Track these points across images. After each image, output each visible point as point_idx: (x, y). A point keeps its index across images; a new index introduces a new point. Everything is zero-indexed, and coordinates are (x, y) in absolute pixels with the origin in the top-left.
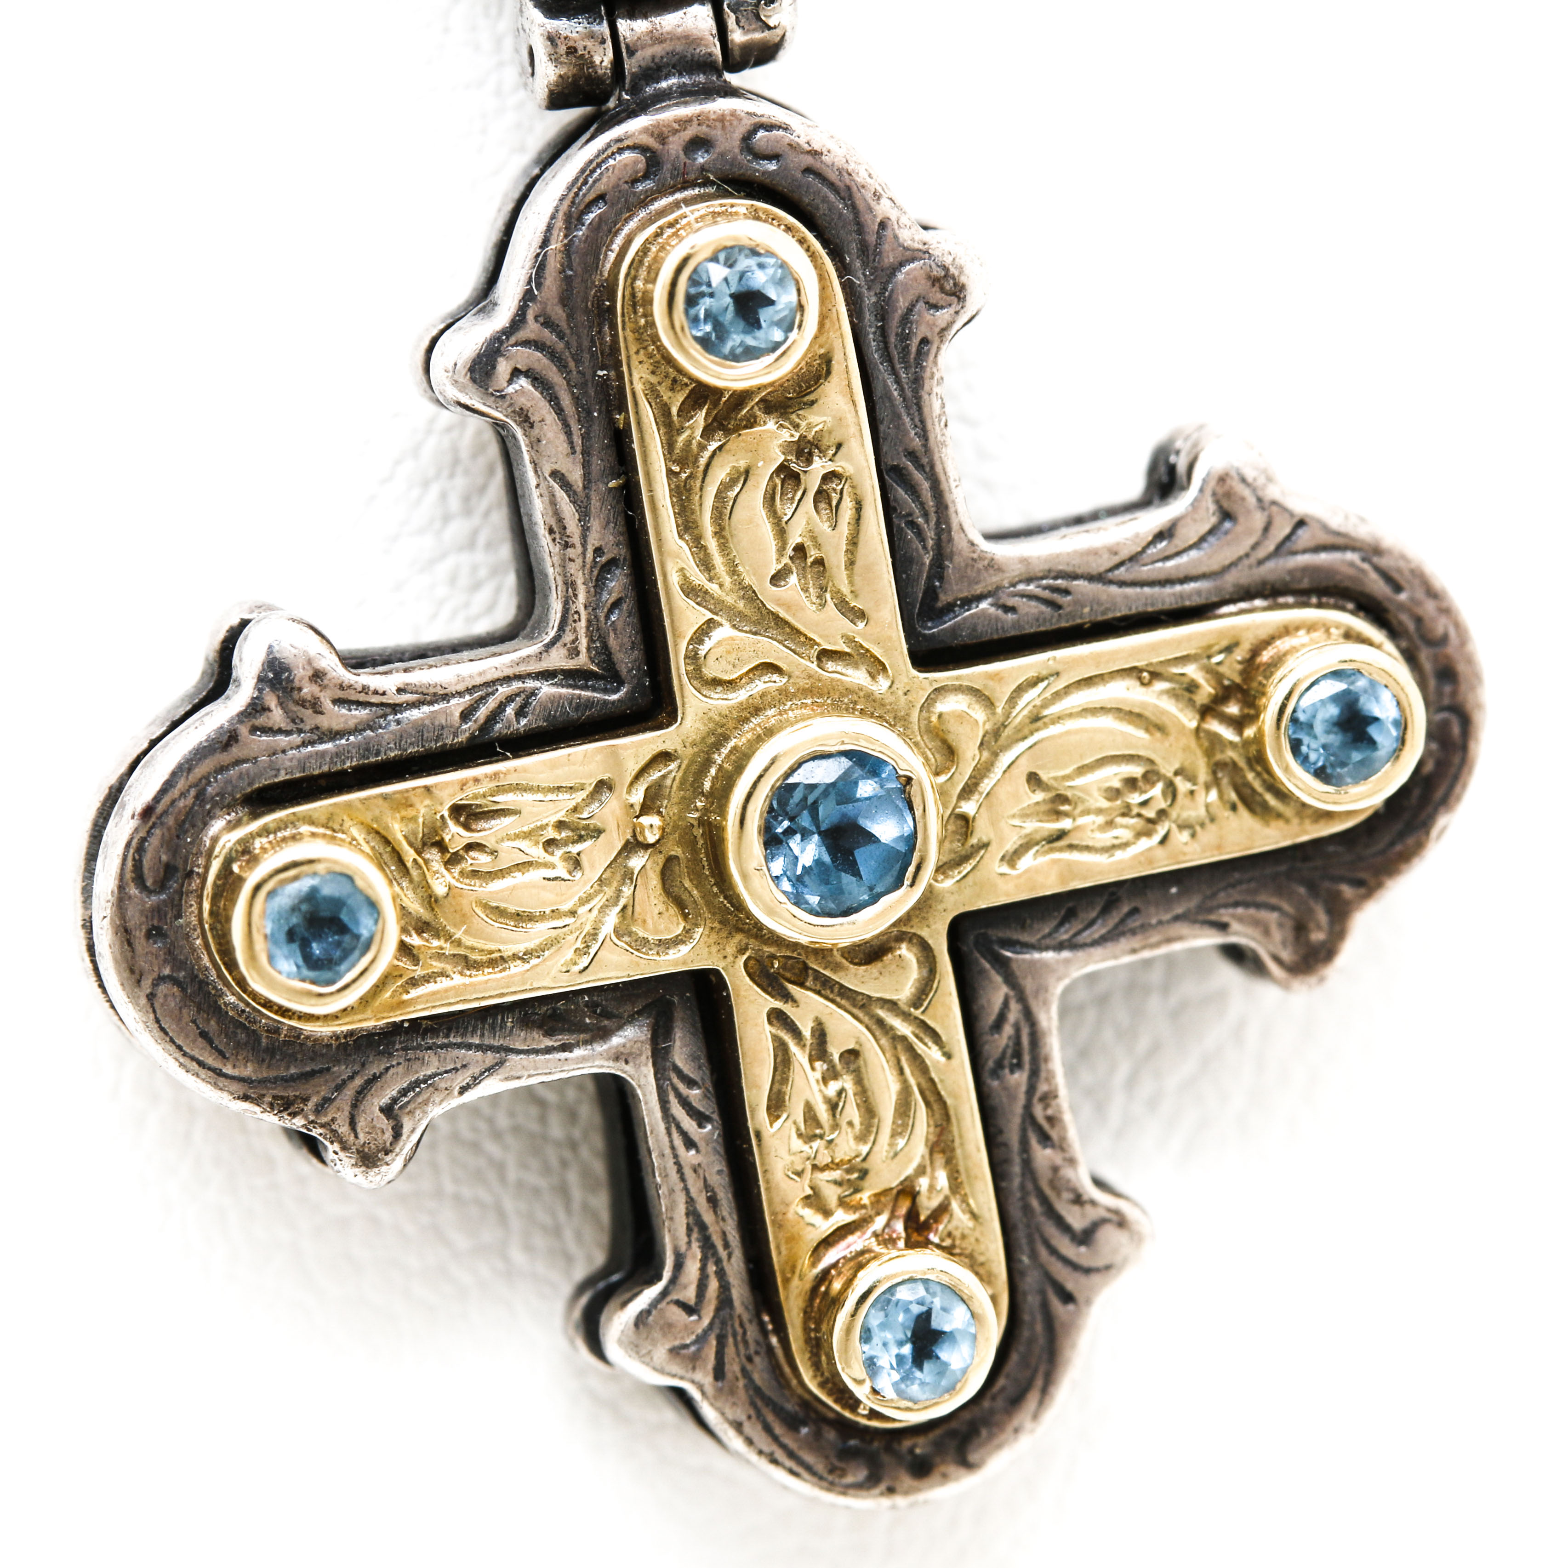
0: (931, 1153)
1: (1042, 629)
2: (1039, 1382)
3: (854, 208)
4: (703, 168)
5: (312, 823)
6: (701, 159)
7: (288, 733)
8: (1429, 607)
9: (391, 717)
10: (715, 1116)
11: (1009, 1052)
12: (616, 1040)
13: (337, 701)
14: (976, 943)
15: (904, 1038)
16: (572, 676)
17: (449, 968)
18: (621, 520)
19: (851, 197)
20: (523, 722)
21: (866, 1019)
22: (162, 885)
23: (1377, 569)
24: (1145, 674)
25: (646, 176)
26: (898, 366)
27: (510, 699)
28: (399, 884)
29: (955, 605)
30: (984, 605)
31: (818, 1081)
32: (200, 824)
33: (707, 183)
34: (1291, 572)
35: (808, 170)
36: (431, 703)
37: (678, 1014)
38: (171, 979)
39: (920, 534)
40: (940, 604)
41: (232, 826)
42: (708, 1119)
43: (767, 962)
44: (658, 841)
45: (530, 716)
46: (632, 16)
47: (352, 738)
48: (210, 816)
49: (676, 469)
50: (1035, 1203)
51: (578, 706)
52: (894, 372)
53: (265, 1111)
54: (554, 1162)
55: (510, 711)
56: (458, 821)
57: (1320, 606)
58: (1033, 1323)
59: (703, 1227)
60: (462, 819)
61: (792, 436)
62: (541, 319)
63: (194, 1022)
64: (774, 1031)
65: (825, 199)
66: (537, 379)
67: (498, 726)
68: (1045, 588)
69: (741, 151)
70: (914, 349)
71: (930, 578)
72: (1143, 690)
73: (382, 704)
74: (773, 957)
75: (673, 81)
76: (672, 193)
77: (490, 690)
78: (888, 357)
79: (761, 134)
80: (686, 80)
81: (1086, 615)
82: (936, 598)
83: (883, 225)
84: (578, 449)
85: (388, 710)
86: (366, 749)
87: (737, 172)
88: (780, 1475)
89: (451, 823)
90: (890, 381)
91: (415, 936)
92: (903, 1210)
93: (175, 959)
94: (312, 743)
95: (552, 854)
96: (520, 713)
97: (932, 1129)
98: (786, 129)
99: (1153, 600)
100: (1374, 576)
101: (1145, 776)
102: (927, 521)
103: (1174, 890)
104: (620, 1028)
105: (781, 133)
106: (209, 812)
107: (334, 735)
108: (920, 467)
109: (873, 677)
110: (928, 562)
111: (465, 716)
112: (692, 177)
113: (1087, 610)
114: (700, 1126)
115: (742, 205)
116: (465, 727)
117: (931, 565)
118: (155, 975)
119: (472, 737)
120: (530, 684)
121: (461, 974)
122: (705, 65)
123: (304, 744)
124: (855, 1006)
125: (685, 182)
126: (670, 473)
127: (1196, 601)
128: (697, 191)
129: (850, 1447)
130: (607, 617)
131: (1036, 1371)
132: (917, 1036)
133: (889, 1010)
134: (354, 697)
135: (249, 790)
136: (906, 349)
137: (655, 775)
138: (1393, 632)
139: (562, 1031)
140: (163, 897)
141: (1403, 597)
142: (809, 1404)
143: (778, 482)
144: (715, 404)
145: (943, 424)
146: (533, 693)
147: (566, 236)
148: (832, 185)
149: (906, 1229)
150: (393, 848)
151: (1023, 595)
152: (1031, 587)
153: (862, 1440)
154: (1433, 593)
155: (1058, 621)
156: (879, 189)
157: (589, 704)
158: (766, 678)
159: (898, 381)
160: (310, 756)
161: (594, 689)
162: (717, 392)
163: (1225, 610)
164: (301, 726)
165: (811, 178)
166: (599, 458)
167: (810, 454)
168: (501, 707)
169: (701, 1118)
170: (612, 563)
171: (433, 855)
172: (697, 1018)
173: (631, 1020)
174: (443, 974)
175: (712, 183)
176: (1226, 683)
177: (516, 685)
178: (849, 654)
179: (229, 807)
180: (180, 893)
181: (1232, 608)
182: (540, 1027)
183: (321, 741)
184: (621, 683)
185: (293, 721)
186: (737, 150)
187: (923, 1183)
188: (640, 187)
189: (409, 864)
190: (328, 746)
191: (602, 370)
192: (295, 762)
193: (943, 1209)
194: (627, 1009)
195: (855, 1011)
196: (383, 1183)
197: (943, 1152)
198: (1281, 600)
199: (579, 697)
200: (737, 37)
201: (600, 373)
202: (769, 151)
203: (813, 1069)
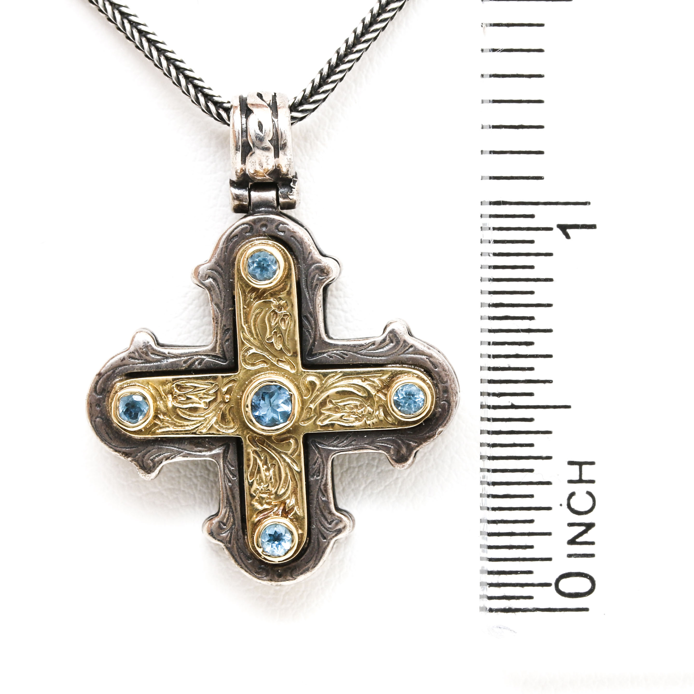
0: (292, 494)
1: (339, 363)
2: (314, 559)
3: (302, 248)
4: (264, 232)
5: (139, 383)
6: (264, 229)
7: (138, 360)
8: (443, 374)
9: (165, 360)
10: (238, 476)
11: (317, 471)
12: (214, 452)
13: (151, 354)
14: (312, 442)
15: (288, 463)
16: (215, 357)
17: (170, 425)
18: (232, 318)
19: (302, 245)
20: (199, 367)
21: (279, 457)
22: (101, 393)
23: (430, 361)
24: (363, 379)
25: (249, 232)
26: (309, 290)
27: (197, 360)
28: (160, 402)
29: (317, 354)
30: (325, 355)
31: (264, 470)
32: (113, 379)
33: (265, 236)
34: (407, 358)
35: (292, 236)
36: (176, 358)
37: (231, 447)
38: (100, 417)
39: (310, 335)
40: (313, 353)
41: (121, 381)
42: (236, 476)
43: (254, 438)
44: (229, 402)
45: (201, 366)
46: (255, 191)
47: (155, 364)
48: (115, 378)
49: (246, 307)
50: (318, 512)
51: (214, 364)
52: (308, 291)
53: (120, 455)
54: (210, 486)
55: (197, 363)
56: (177, 389)
57: (414, 369)
58: (314, 543)
59: (230, 504)
60: (179, 388)
61: (277, 303)
62: (217, 264)
63: (105, 429)
64: (254, 455)
65: (295, 244)
66: (214, 279)
67: (193, 367)
68: (341, 353)
69: (275, 229)
70: (314, 286)
71: (311, 346)
72: (362, 383)
73: (163, 356)
74: (256, 437)
75: (263, 209)
76: (256, 237)
77: (192, 357)
78: (307, 287)
79: (281, 225)
80: (266, 209)
81: (351, 362)
82: (312, 351)
83: (310, 253)
84: (223, 299)
85: (165, 358)
86: (157, 367)
87: (273, 234)
88: (243, 571)
89: (175, 388)
90: (307, 293)
91: (162, 415)
92: (282, 508)
93: (102, 412)
94: (144, 363)
95: (201, 401)
96: (199, 364)
97: (292, 488)
98: (288, 225)
99: (369, 360)
100: (429, 363)
101: (360, 405)
102: (312, 331)
103: (365, 436)
104: (215, 449)
105: (286, 226)
106: (116, 376)
107: (150, 362)
108: (312, 317)
109: (291, 369)
110: (311, 341)
111: (185, 362)
112: (261, 234)
113: (351, 360)
114: (233, 477)
115: (270, 242)
116: (184, 365)
117: (312, 343)
118: (96, 416)
119: (186, 368)
120: (203, 357)
121: (173, 427)
122: (272, 207)
123: (142, 363)
124: (276, 453)
125: (259, 235)
126: (244, 308)
127: (381, 362)
128: (262, 237)
129: (262, 567)
130: (225, 343)
131: (313, 556)
132: (291, 463)
133: (285, 455)
134: (157, 353)
135: (126, 373)
136: (312, 286)
137: (231, 385)
138: (432, 378)
139: (200, 447)
140: (101, 397)
141: (436, 370)
142: (252, 554)
143: (272, 314)
144: (258, 292)
145: (319, 307)
146: (203, 359)
147: (226, 244)
148: (298, 241)
149: (282, 513)
150: (159, 393)
151: (335, 354)
152: (338, 352)
153: (265, 566)
154: (444, 370)
155: (344, 362)
156: (310, 244)
157: (218, 364)
158: (263, 364)
159: (309, 294)
160: (143, 366)
161: (219, 361)
162: (258, 289)
163: (389, 366)
164: (142, 358)
165: (292, 238)
166: (227, 302)
167: (281, 309)
168: (194, 362)
169: (234, 476)
170: (228, 330)
171: (170, 396)
172: (236, 450)
173: (219, 447)
174: (168, 427)
175: (266, 236)
176: (385, 384)
177: (199, 357)
178: (285, 361)
179: (121, 376)
180: (105, 396)
181: (390, 366)
182: (194, 445)
183: (146, 363)
184: (227, 361)
185: (140, 357)
186: (274, 229)
187: (288, 501)
188: (247, 234)
189: (163, 397)
190: (148, 365)
191: (231, 279)
192: (139, 368)
193: (292, 509)
194: (217, 444)
195: (276, 454)
196: (150, 479)
197: (295, 494)
198: (404, 365)
199: (215, 362)
200: (281, 200)
201: (231, 280)
202: (283, 230)
203: (263, 467)
